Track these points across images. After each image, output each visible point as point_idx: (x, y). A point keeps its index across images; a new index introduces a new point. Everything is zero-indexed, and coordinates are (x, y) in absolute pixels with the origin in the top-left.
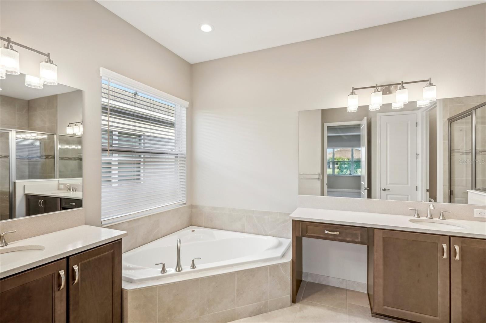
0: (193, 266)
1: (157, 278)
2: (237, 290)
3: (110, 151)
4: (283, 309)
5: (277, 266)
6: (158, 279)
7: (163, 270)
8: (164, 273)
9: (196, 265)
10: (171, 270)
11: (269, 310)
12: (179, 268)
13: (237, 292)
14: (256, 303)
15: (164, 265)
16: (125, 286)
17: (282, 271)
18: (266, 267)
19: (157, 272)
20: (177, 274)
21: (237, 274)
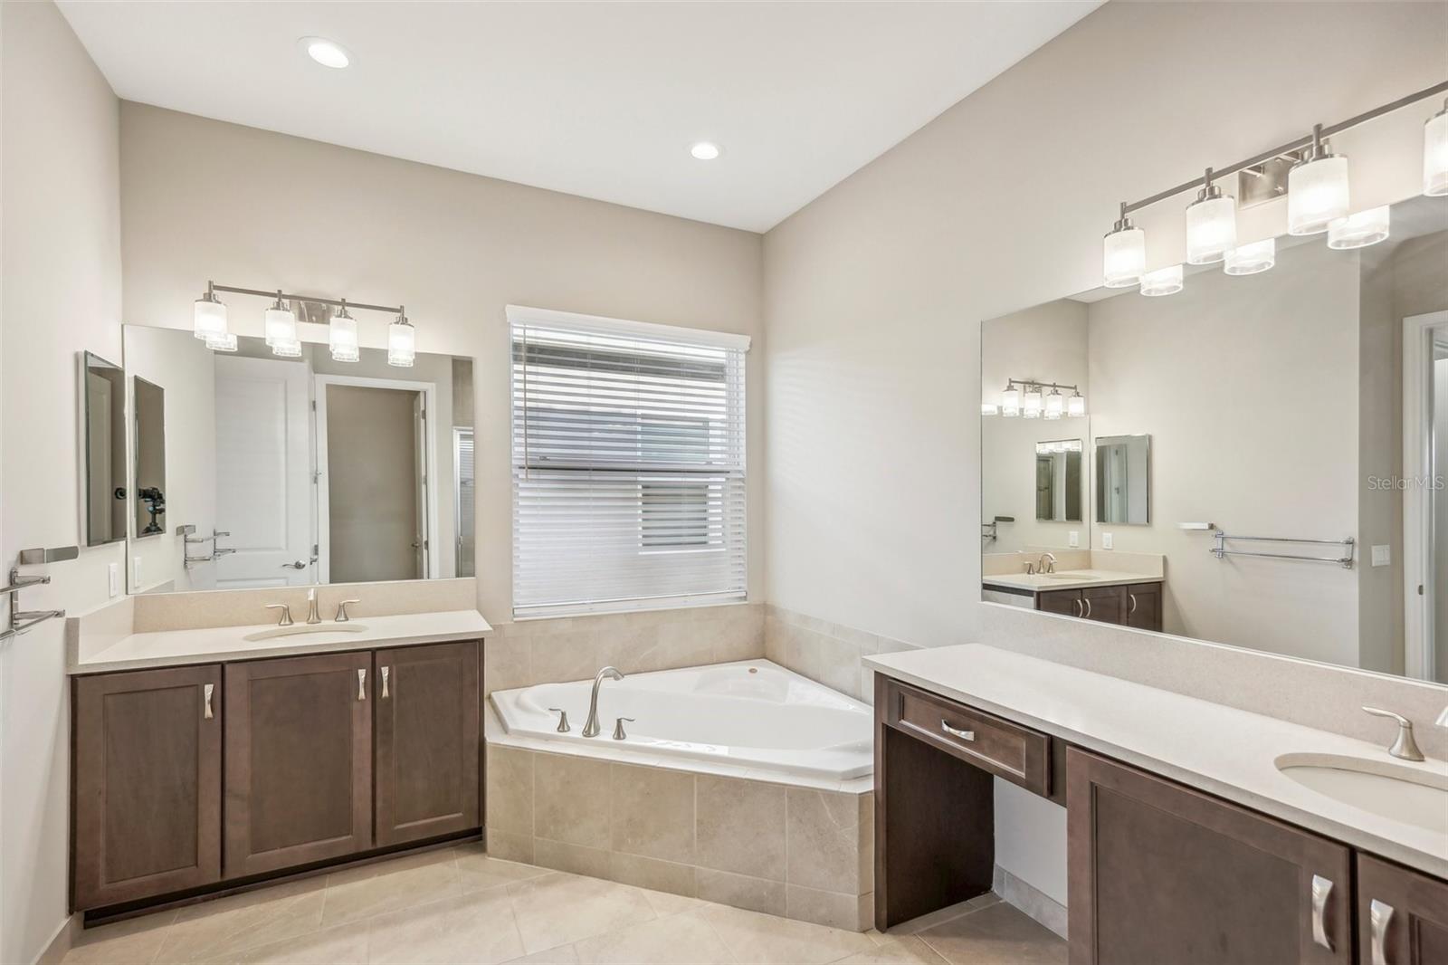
0: (619, 733)
1: (547, 738)
2: (698, 821)
3: (529, 468)
4: (831, 929)
5: (813, 793)
6: (547, 740)
7: (563, 725)
8: (564, 731)
9: (625, 731)
10: (576, 730)
11: (787, 912)
12: (592, 727)
13: (698, 825)
14: (748, 877)
15: (563, 714)
16: (493, 736)
17: (830, 815)
18: (779, 789)
19: (550, 724)
20: (613, 743)
21: (698, 781)
